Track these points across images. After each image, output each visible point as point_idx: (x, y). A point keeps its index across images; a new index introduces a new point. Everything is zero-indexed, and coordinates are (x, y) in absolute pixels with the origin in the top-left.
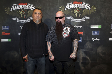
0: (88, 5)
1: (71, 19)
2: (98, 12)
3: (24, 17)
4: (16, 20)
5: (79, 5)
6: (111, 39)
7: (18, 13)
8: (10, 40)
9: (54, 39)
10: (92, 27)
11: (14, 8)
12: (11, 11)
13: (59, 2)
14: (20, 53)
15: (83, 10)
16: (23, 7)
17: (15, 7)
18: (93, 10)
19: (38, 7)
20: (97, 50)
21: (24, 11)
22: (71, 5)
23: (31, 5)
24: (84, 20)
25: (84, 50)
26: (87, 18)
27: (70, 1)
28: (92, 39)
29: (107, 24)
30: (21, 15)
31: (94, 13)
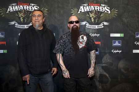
0: (107, 7)
1: (85, 25)
2: (119, 16)
3: (25, 21)
4: (14, 25)
5: (96, 7)
6: (135, 51)
7: (17, 15)
8: (6, 51)
9: (66, 50)
10: (112, 35)
11: (11, 9)
12: (7, 12)
13: (70, 3)
14: (18, 69)
15: (101, 14)
17: (14, 7)
18: (113, 15)
20: (118, 65)
21: (25, 13)
22: (86, 8)
23: (34, 6)
24: (103, 27)
25: (101, 64)
26: (105, 23)
27: (85, 2)
28: (112, 51)
29: (130, 32)
30: (21, 18)
31: (115, 18)
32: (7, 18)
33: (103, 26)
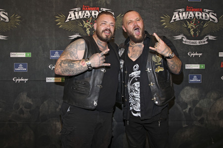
13: (54, 6)
19: (15, 15)
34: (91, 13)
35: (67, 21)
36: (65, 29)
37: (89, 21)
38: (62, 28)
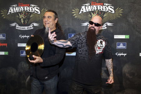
0: (111, 7)
1: (87, 26)
2: (125, 16)
3: (25, 23)
4: (15, 27)
7: (18, 17)
8: (7, 53)
10: (116, 37)
12: (8, 14)
13: (71, 3)
15: (104, 14)
16: (24, 8)
18: (117, 14)
19: (44, 9)
20: (122, 69)
21: (26, 14)
22: (88, 7)
25: (104, 68)
26: (109, 24)
27: (87, 1)
28: (116, 54)
29: (137, 33)
30: (22, 19)
31: (120, 18)
32: (8, 20)
33: (106, 27)
34: (97, 8)
35: (80, 13)
36: (79, 19)
37: (96, 13)
38: (76, 18)
